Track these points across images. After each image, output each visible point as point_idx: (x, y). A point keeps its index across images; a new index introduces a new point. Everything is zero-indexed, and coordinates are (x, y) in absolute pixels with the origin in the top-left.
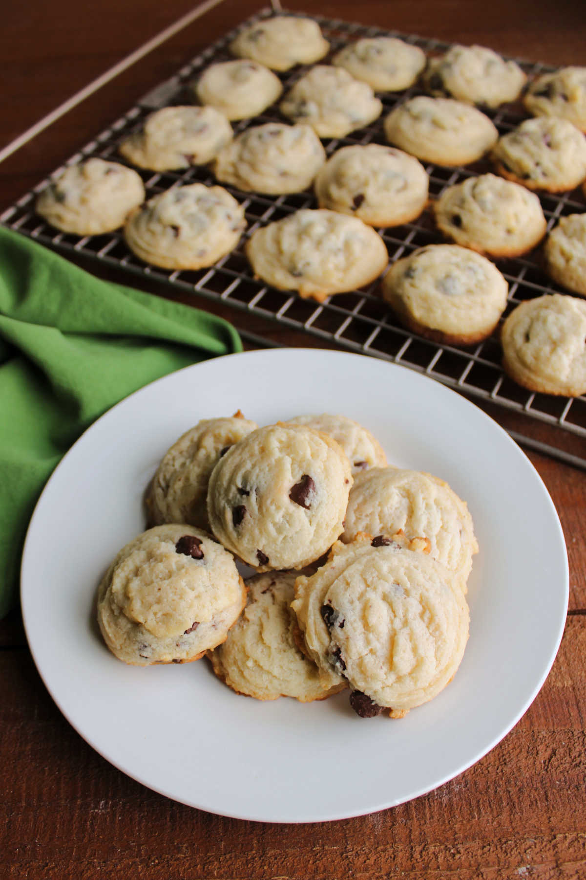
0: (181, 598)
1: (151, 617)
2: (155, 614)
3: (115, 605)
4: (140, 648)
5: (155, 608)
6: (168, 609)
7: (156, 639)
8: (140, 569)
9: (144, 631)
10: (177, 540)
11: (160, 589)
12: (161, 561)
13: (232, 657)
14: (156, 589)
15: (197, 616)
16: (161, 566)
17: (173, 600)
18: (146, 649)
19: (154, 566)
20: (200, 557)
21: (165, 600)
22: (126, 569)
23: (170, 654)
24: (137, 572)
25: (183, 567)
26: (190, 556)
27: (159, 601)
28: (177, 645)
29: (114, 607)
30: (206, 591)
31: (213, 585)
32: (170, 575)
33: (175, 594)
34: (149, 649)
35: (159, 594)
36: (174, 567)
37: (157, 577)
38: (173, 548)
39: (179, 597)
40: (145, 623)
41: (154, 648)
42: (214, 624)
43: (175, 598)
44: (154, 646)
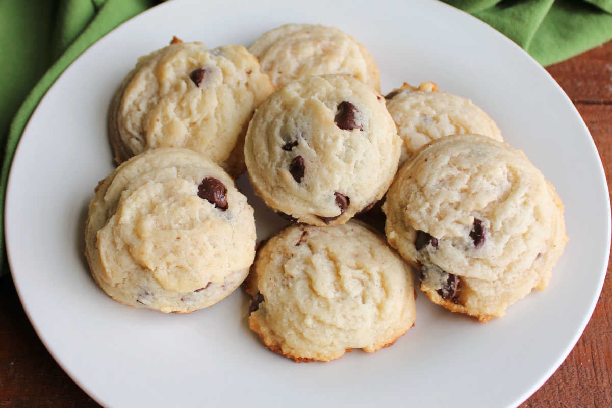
0: (201, 254)
1: (163, 266)
2: (168, 264)
3: (120, 239)
4: (141, 294)
5: (171, 258)
6: (184, 263)
7: (162, 290)
8: (157, 206)
9: (151, 279)
10: (200, 181)
11: (178, 238)
12: (184, 204)
13: (285, 320)
14: (175, 237)
15: (213, 276)
16: (183, 211)
17: (192, 254)
18: (147, 296)
19: (175, 208)
20: (224, 207)
21: (183, 252)
22: (138, 199)
23: (171, 306)
24: (153, 208)
25: (207, 218)
26: (214, 205)
27: (175, 251)
28: (182, 300)
29: (118, 240)
30: (226, 250)
31: (234, 244)
32: (192, 225)
33: (195, 247)
34: (150, 297)
35: (177, 243)
36: (197, 216)
37: (177, 222)
38: (196, 190)
39: (198, 252)
40: (155, 270)
41: (157, 297)
42: (224, 285)
43: (195, 252)
44: (156, 296)
